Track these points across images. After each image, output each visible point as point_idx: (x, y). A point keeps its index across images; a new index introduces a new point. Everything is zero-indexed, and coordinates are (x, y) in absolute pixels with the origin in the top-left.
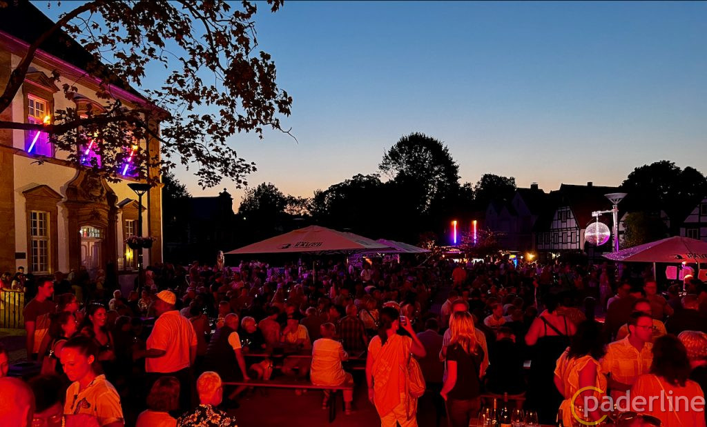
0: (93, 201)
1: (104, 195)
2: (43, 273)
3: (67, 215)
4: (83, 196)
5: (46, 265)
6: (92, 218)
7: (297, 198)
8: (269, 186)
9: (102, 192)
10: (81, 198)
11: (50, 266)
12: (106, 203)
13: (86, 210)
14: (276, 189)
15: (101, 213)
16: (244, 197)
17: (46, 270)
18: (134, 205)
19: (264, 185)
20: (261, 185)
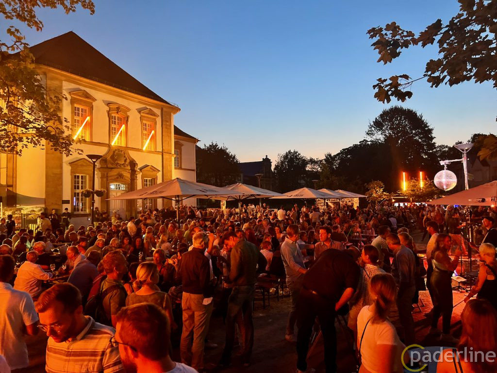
0: (119, 167)
1: (127, 163)
2: (82, 213)
3: (100, 176)
4: (112, 164)
5: (85, 208)
6: (117, 178)
7: (316, 160)
8: (294, 152)
9: (125, 161)
10: (110, 166)
11: (87, 208)
12: (129, 168)
13: (114, 173)
14: (299, 154)
15: (124, 174)
16: (277, 160)
17: (85, 211)
18: (151, 168)
19: (290, 152)
20: (288, 152)
